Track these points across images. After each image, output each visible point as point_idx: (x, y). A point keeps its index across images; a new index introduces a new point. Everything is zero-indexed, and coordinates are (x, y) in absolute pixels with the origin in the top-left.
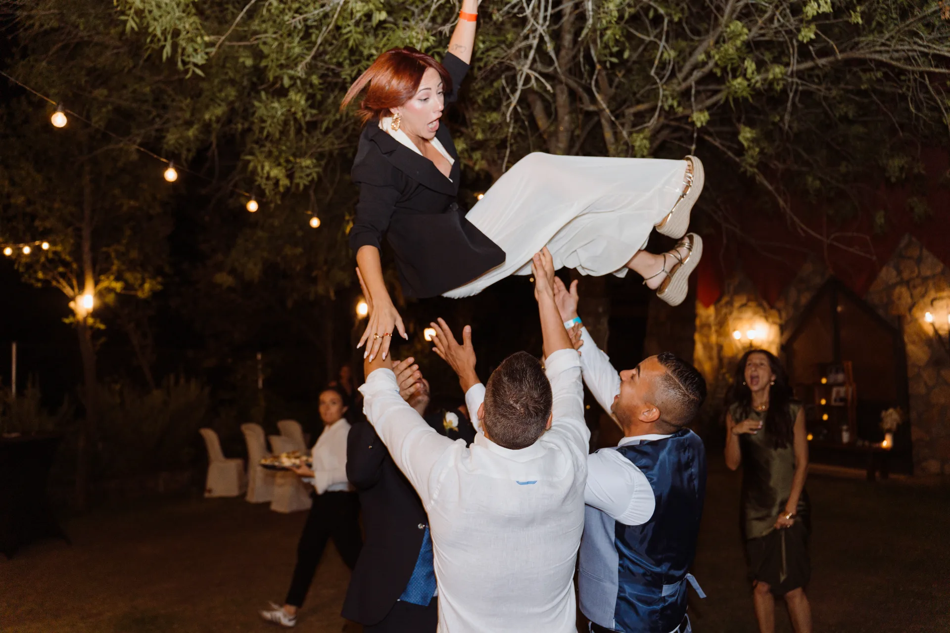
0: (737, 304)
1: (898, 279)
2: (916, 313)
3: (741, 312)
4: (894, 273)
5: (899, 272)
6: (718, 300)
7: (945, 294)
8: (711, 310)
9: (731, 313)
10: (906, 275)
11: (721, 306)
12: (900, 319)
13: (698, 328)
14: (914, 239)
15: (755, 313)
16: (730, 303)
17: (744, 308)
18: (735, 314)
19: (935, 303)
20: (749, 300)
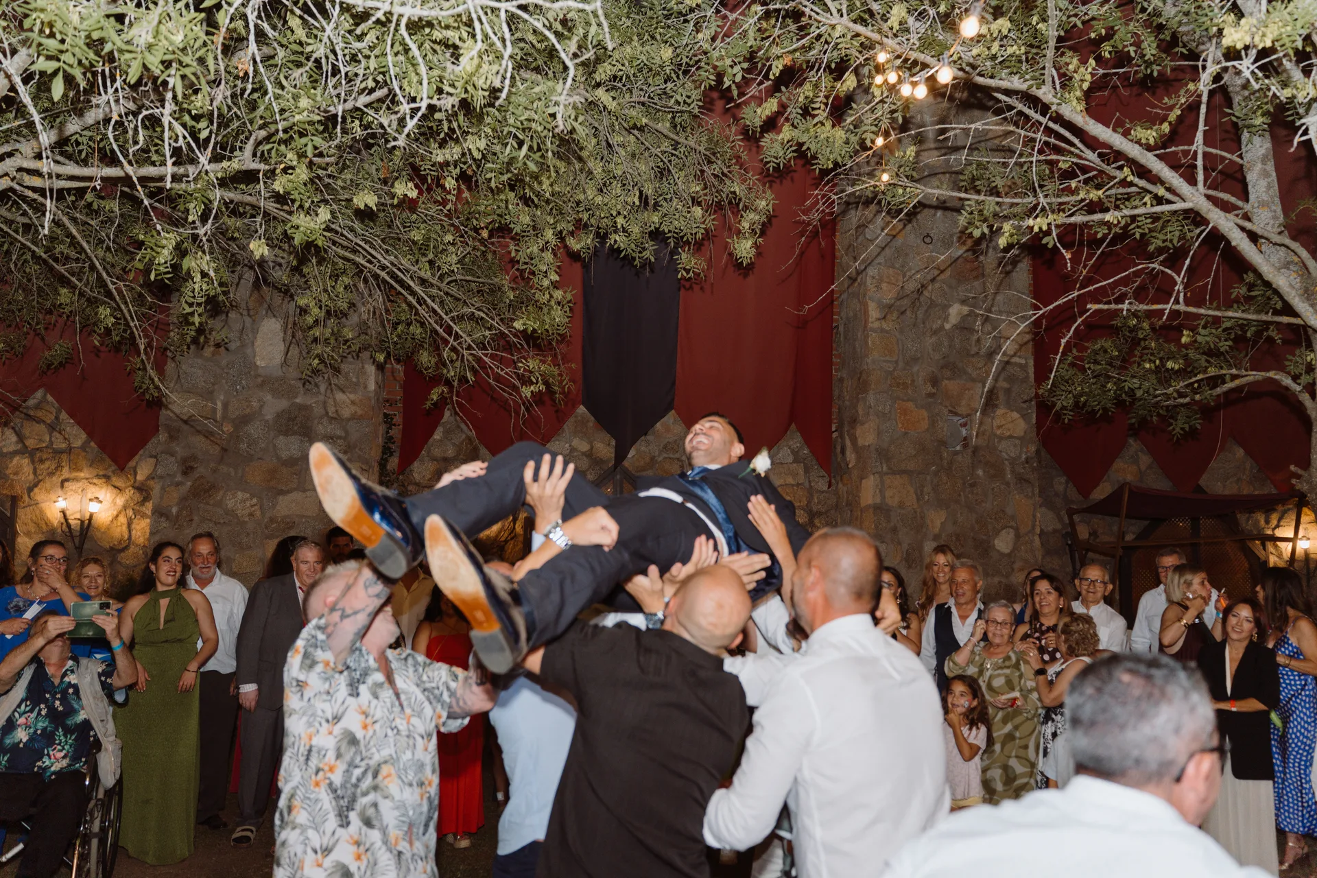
1: (19, 447)
2: (39, 494)
4: (13, 438)
5: (21, 438)
7: (82, 475)
10: (30, 443)
12: (15, 500)
14: (50, 398)
19: (66, 484)
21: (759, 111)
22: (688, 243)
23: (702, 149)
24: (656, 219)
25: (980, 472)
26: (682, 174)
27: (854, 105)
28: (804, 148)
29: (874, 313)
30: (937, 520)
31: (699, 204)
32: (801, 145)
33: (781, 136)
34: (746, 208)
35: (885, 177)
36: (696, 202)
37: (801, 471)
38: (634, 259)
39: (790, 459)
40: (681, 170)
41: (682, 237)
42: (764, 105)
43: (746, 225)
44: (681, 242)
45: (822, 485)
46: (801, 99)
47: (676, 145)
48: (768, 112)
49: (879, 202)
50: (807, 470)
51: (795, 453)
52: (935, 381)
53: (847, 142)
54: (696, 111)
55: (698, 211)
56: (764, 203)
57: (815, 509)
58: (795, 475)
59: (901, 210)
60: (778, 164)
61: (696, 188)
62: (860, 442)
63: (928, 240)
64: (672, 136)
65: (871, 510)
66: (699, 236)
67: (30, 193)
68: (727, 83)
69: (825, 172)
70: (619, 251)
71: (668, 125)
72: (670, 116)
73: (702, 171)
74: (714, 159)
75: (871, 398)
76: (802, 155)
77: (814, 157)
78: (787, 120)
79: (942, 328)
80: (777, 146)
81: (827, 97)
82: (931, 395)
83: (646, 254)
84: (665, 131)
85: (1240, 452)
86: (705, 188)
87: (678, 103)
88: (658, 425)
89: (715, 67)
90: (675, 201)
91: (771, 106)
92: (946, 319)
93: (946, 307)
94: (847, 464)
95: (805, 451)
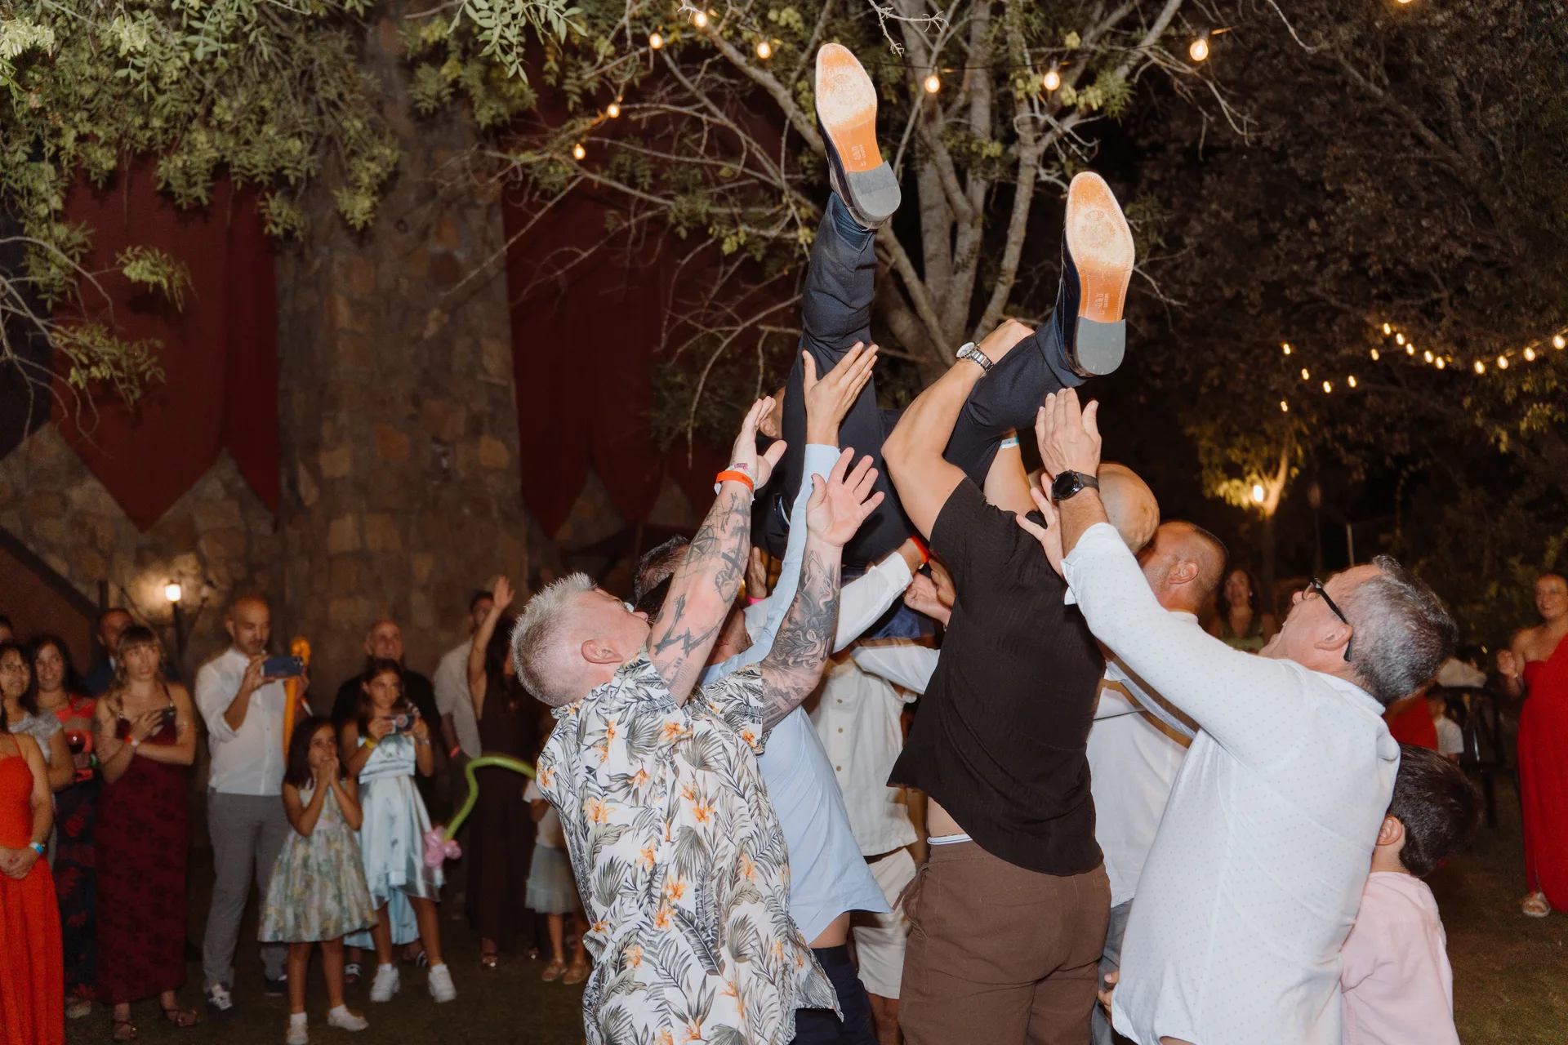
21: (424, 31)
25: (466, 510)
29: (343, 310)
30: (424, 566)
31: (299, 136)
33: (443, 71)
37: (236, 511)
39: (221, 494)
43: (364, 176)
45: (264, 528)
48: (435, 37)
50: (244, 509)
51: (227, 486)
52: (416, 400)
55: (295, 146)
56: (388, 153)
58: (227, 515)
60: (431, 107)
61: (292, 112)
62: (327, 472)
63: (402, 227)
75: (343, 417)
79: (420, 337)
80: (435, 83)
82: (413, 417)
85: (677, 490)
88: (25, 444)
92: (424, 326)
93: (424, 313)
94: (300, 501)
95: (241, 484)
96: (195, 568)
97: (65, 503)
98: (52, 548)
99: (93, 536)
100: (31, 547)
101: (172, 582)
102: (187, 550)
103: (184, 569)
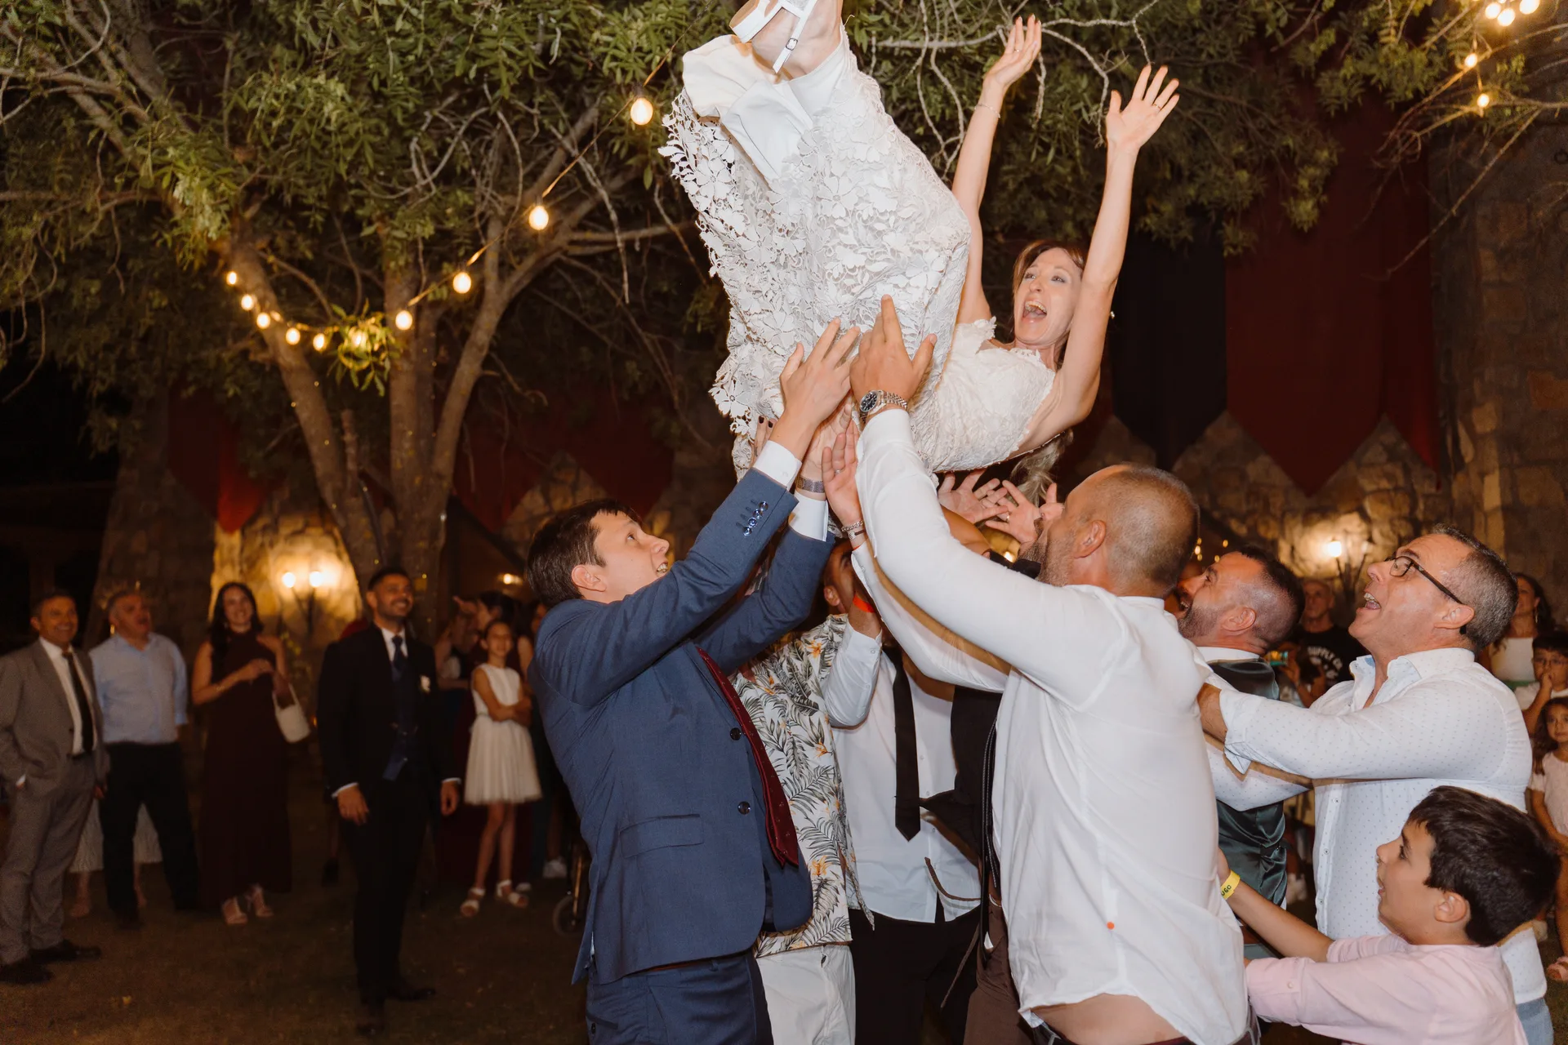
0: (285, 530)
1: (547, 509)
3: (292, 543)
4: (540, 500)
5: (548, 501)
6: (252, 521)
8: (236, 539)
9: (272, 545)
11: (256, 533)
13: (217, 567)
14: (569, 457)
15: (317, 546)
16: (273, 528)
17: (299, 538)
18: (279, 546)
20: (307, 525)
21: (1312, 47)
22: (1233, 214)
23: (1244, 103)
24: (1192, 192)
26: (1221, 134)
27: (1436, 21)
28: (1373, 81)
29: (1488, 262)
31: (1244, 167)
32: (1367, 78)
33: (1343, 72)
34: (1303, 163)
35: (1483, 101)
36: (1239, 163)
37: (1399, 473)
38: (1168, 241)
39: (1383, 458)
40: (1219, 129)
41: (1225, 208)
42: (1318, 39)
43: (1304, 183)
44: (1225, 212)
45: (1428, 486)
46: (1365, 24)
47: (1210, 103)
48: (1323, 47)
49: (1480, 130)
50: (1407, 472)
51: (1390, 450)
53: (1430, 64)
54: (1234, 61)
55: (1243, 176)
56: (1325, 154)
57: (1420, 516)
58: (1390, 477)
59: (1508, 136)
60: (1341, 106)
61: (1239, 148)
62: (1479, 428)
63: (1561, 158)
64: (1206, 93)
65: (1499, 514)
66: (1246, 204)
67: (575, 263)
68: (1270, 30)
69: (1403, 106)
70: (1150, 233)
71: (1199, 80)
72: (1201, 71)
73: (1246, 129)
74: (1258, 111)
75: (1490, 371)
76: (1373, 91)
77: (1388, 89)
78: (1349, 52)
80: (1339, 85)
81: (1399, 20)
83: (1184, 234)
84: (1199, 90)
86: (1250, 146)
87: (1210, 56)
88: (1209, 432)
89: (1255, 15)
90: (1214, 169)
91: (1329, 37)
94: (1462, 459)
95: (1404, 446)
96: (1359, 526)
97: (1243, 476)
98: (1233, 515)
99: (1267, 504)
100: (1216, 514)
101: (1334, 540)
102: (1350, 512)
103: (1349, 528)
